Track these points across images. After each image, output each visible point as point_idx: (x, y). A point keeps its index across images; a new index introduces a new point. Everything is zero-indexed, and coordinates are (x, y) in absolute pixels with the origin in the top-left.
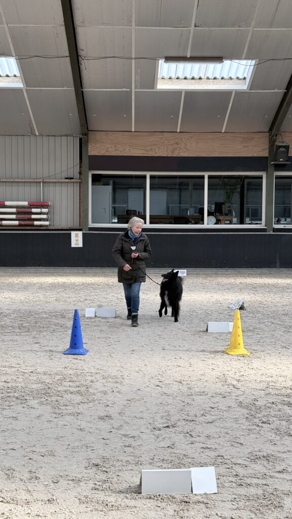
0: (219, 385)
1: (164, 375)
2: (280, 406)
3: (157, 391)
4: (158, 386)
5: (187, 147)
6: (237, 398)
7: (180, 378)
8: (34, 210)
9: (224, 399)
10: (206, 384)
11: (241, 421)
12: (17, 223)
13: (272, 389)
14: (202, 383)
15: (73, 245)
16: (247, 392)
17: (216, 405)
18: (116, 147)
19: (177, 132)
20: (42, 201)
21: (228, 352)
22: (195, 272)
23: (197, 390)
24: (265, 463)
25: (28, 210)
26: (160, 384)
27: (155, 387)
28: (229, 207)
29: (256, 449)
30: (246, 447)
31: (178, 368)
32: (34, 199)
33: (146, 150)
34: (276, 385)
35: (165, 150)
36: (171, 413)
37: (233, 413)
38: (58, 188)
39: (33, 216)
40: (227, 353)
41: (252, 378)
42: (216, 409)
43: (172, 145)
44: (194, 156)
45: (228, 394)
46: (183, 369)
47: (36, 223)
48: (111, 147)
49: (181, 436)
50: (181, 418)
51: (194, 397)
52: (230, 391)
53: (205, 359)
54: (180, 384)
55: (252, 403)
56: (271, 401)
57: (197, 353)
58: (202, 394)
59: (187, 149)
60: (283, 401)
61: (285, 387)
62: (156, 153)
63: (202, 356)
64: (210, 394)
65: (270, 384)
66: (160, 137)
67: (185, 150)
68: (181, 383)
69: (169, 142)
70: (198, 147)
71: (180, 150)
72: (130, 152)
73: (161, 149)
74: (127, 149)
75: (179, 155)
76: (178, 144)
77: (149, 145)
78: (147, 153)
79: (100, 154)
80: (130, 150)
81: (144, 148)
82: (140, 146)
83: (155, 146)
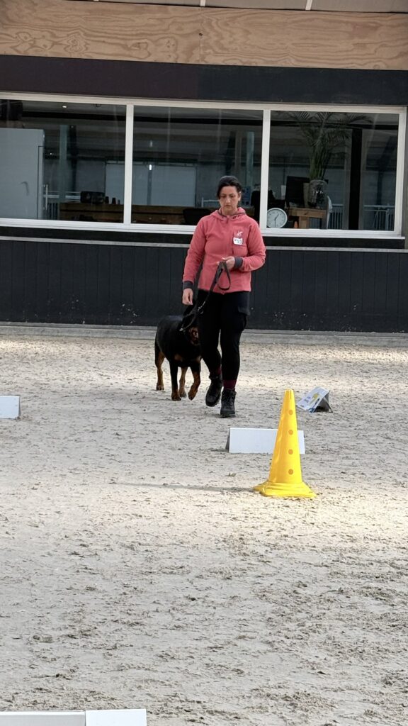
0: (224, 555)
1: (96, 533)
2: (355, 598)
3: (68, 565)
4: (76, 554)
5: (222, 42)
6: (260, 580)
7: (131, 540)
9: (224, 583)
10: (190, 552)
11: (253, 626)
13: (348, 564)
14: (184, 549)
16: (285, 570)
17: (202, 594)
18: (54, 36)
19: (199, 6)
21: (264, 490)
23: (168, 563)
24: (286, 711)
26: (81, 550)
27: (66, 557)
28: (319, 188)
29: (271, 683)
30: (249, 678)
31: (134, 521)
33: (125, 47)
34: (360, 556)
35: (172, 48)
36: (88, 609)
37: (238, 610)
40: (261, 493)
41: (305, 543)
42: (200, 602)
43: (187, 35)
44: (238, 63)
45: (238, 573)
46: (147, 522)
48: (44, 37)
49: (98, 655)
50: (110, 618)
51: (155, 576)
52: (245, 567)
53: (205, 504)
54: (129, 550)
55: (290, 591)
56: (336, 587)
57: (192, 492)
58: (175, 571)
59: (222, 48)
60: (368, 588)
61: (379, 562)
62: (150, 54)
63: (200, 498)
64: (195, 572)
65: (345, 555)
66: (158, 15)
67: (217, 50)
68: (132, 548)
69: (180, 29)
70: (248, 42)
71: (205, 48)
72: (87, 49)
73: (161, 45)
74: (81, 43)
75: (202, 61)
76: (201, 34)
77: (132, 35)
78: (127, 53)
79: (17, 51)
80: (88, 44)
81: (122, 42)
82: (113, 38)
83: (148, 37)
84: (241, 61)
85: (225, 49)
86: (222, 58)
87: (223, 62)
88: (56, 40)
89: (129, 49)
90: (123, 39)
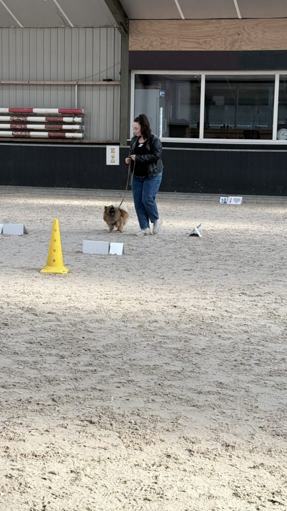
5: (251, 38)
8: (65, 119)
12: (46, 134)
15: (109, 163)
18: (162, 39)
19: (238, 19)
20: (76, 108)
22: (255, 201)
25: (59, 119)
32: (67, 106)
33: (198, 43)
35: (223, 43)
38: (96, 93)
39: (65, 127)
43: (231, 35)
44: (259, 49)
47: (68, 135)
48: (157, 40)
59: (251, 41)
62: (211, 47)
66: (217, 25)
67: (248, 43)
69: (228, 32)
70: (265, 37)
71: (241, 42)
72: (178, 45)
73: (218, 41)
74: (176, 42)
75: (240, 48)
76: (239, 34)
77: (203, 37)
78: (199, 46)
79: (143, 48)
80: (179, 43)
81: (197, 41)
82: (192, 39)
83: (211, 37)
84: (261, 48)
85: (252, 42)
86: (251, 47)
87: (251, 49)
88: (163, 41)
89: (200, 44)
90: (197, 39)
